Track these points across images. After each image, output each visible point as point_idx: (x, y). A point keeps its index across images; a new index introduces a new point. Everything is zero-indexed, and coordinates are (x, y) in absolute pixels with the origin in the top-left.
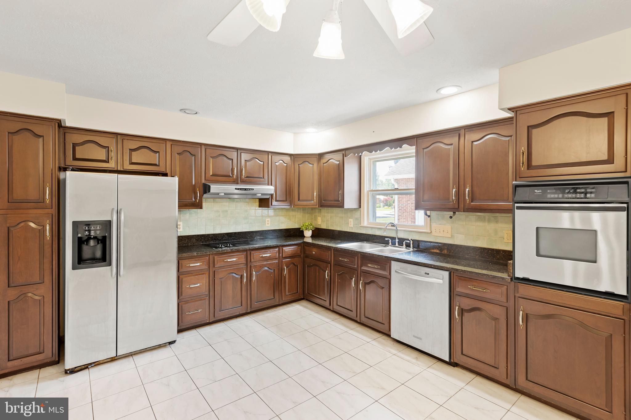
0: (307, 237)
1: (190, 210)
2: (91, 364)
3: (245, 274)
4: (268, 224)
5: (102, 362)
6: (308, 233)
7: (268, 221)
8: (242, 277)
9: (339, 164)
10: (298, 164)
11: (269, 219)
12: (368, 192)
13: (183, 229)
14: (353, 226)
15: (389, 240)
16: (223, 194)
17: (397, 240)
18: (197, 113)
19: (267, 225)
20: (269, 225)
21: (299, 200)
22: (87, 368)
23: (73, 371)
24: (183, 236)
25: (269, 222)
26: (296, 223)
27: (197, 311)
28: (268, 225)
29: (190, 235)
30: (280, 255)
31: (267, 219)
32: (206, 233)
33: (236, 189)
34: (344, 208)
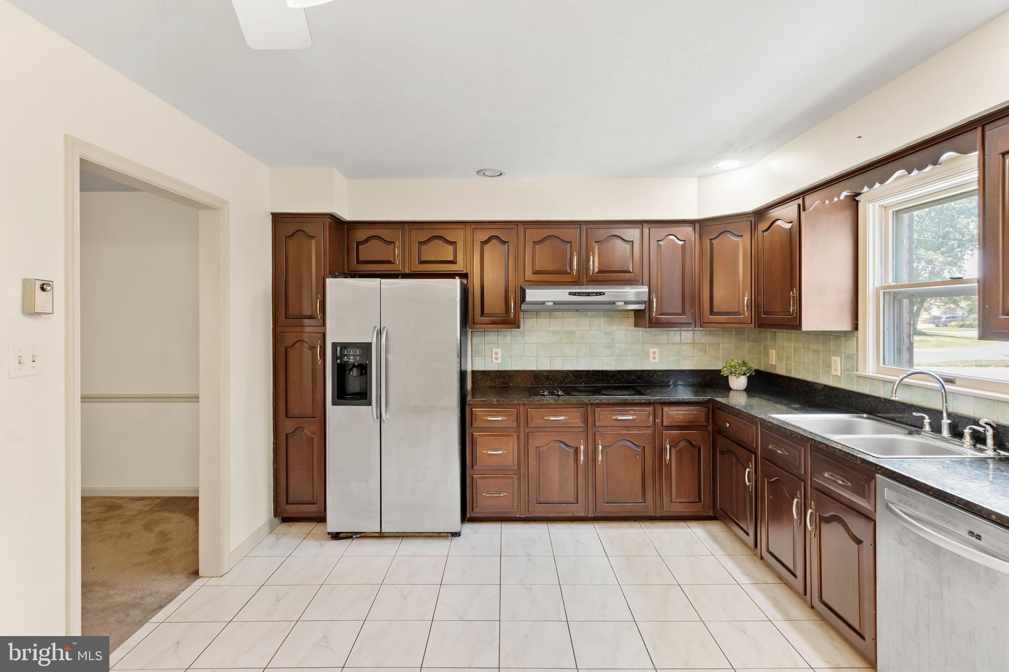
0: (735, 390)
1: (512, 330)
2: (356, 533)
3: (582, 447)
4: (654, 358)
5: (368, 535)
6: (739, 383)
7: (654, 353)
8: (577, 450)
9: (790, 228)
10: (710, 239)
11: (656, 350)
12: (877, 291)
13: (502, 359)
14: (841, 373)
15: (924, 418)
16: (552, 304)
17: (946, 422)
18: (501, 174)
19: (652, 360)
20: (657, 360)
21: (712, 312)
22: (351, 537)
23: (336, 536)
24: (502, 371)
25: (657, 355)
26: (718, 359)
27: (500, 494)
28: (654, 361)
29: (512, 369)
30: (657, 421)
31: (652, 350)
32: (538, 369)
33: (570, 294)
34: (801, 329)
